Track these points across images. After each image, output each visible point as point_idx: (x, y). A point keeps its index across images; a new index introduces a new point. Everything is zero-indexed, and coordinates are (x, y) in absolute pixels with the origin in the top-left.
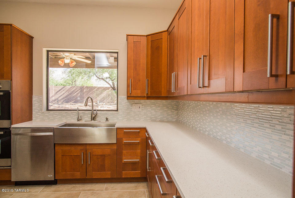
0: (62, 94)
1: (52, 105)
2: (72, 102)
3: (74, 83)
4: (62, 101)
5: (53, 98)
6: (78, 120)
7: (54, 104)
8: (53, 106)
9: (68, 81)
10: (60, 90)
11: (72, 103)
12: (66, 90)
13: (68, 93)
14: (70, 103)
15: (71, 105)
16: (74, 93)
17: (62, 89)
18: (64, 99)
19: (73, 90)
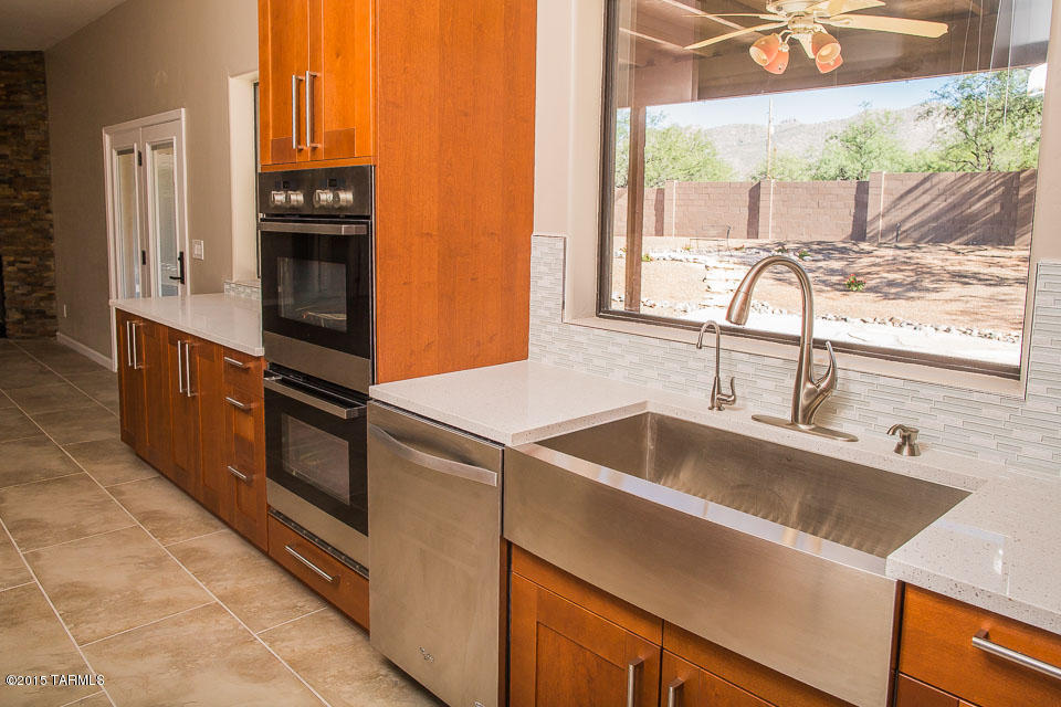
0: (917, 206)
1: (869, 253)
2: (958, 241)
3: (983, 160)
4: (916, 235)
5: (881, 224)
6: (720, 401)
7: (880, 245)
8: (875, 253)
9: (956, 152)
10: (910, 191)
11: (960, 244)
12: (935, 192)
13: (945, 204)
14: (952, 246)
15: (951, 256)
16: (974, 203)
17: (916, 187)
18: (925, 229)
19: (967, 188)
